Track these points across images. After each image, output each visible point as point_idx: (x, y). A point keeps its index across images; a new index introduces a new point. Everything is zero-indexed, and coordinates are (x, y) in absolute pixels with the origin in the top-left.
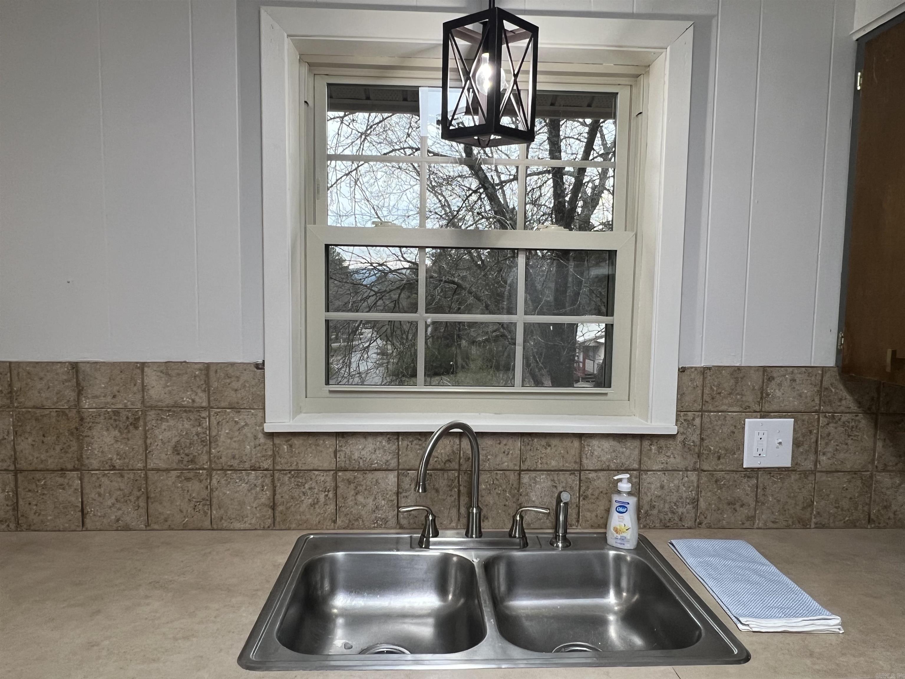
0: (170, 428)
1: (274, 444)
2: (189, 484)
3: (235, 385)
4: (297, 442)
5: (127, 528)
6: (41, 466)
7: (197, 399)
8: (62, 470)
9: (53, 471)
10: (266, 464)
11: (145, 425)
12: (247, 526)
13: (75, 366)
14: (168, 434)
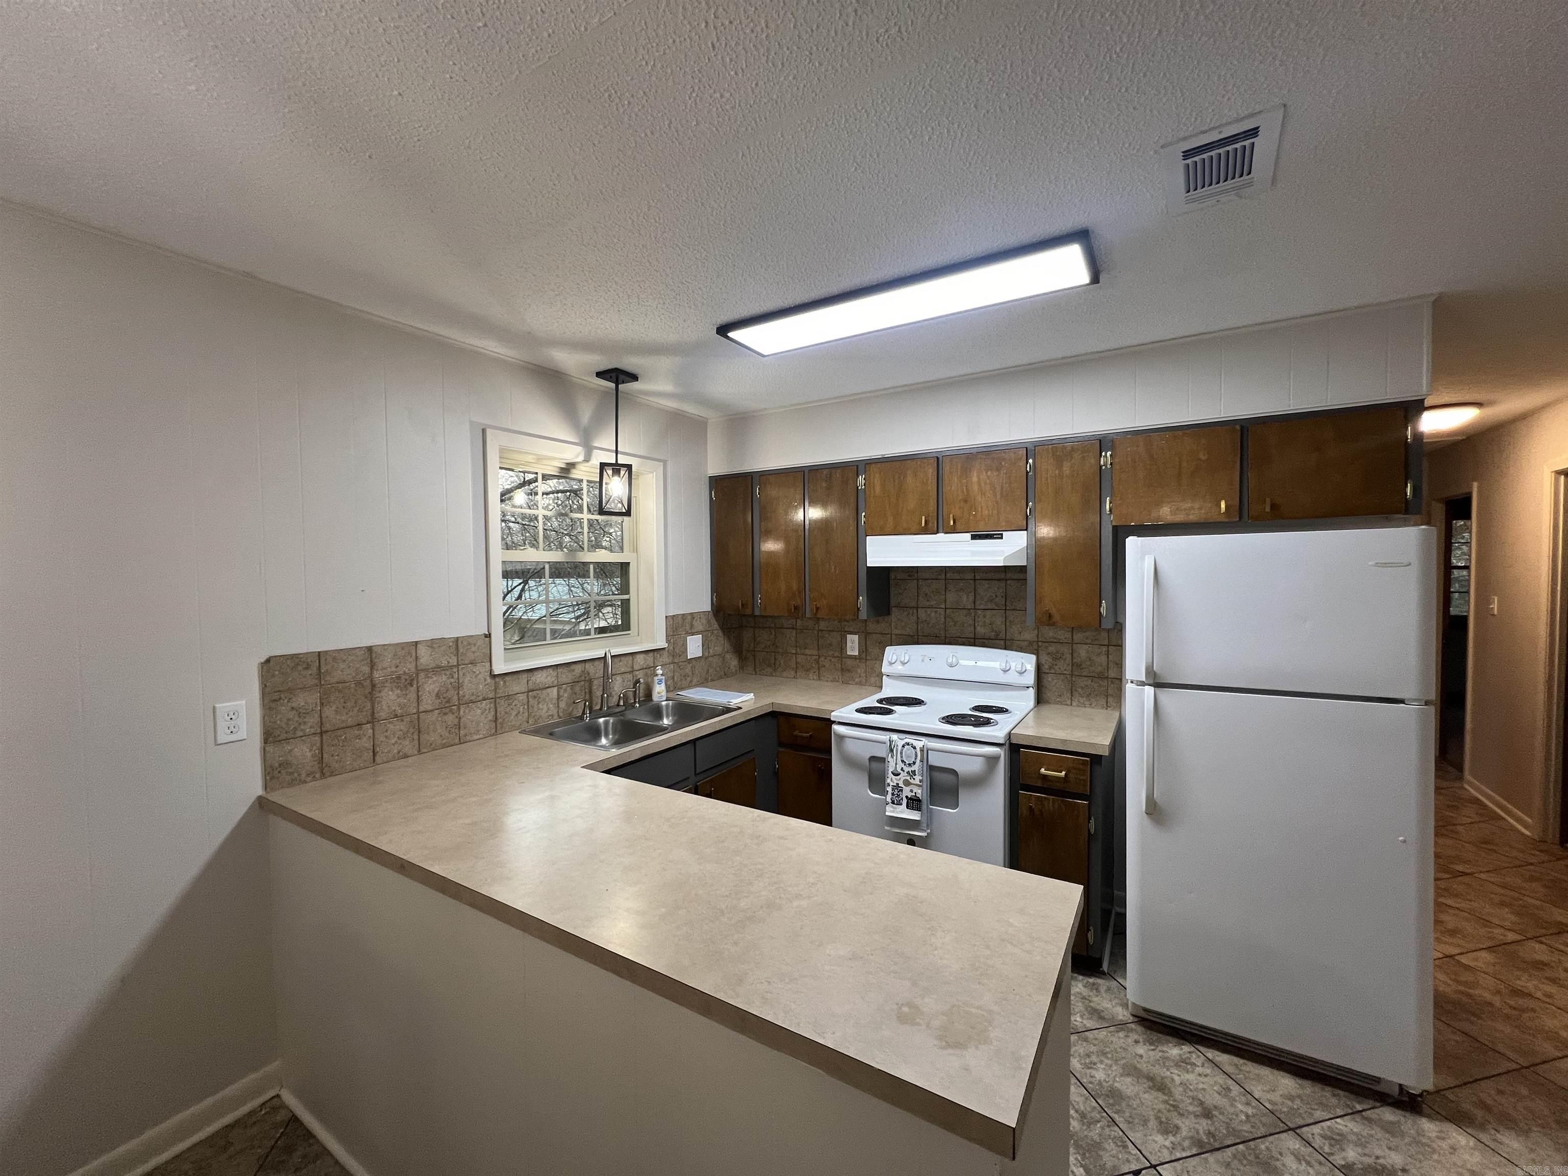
0: (434, 682)
1: (496, 683)
2: (446, 717)
3: (473, 649)
4: (507, 678)
5: (406, 756)
6: (344, 725)
7: (451, 661)
8: (359, 725)
9: (351, 727)
10: (491, 696)
11: (418, 683)
12: (481, 736)
13: (370, 649)
14: (432, 686)
